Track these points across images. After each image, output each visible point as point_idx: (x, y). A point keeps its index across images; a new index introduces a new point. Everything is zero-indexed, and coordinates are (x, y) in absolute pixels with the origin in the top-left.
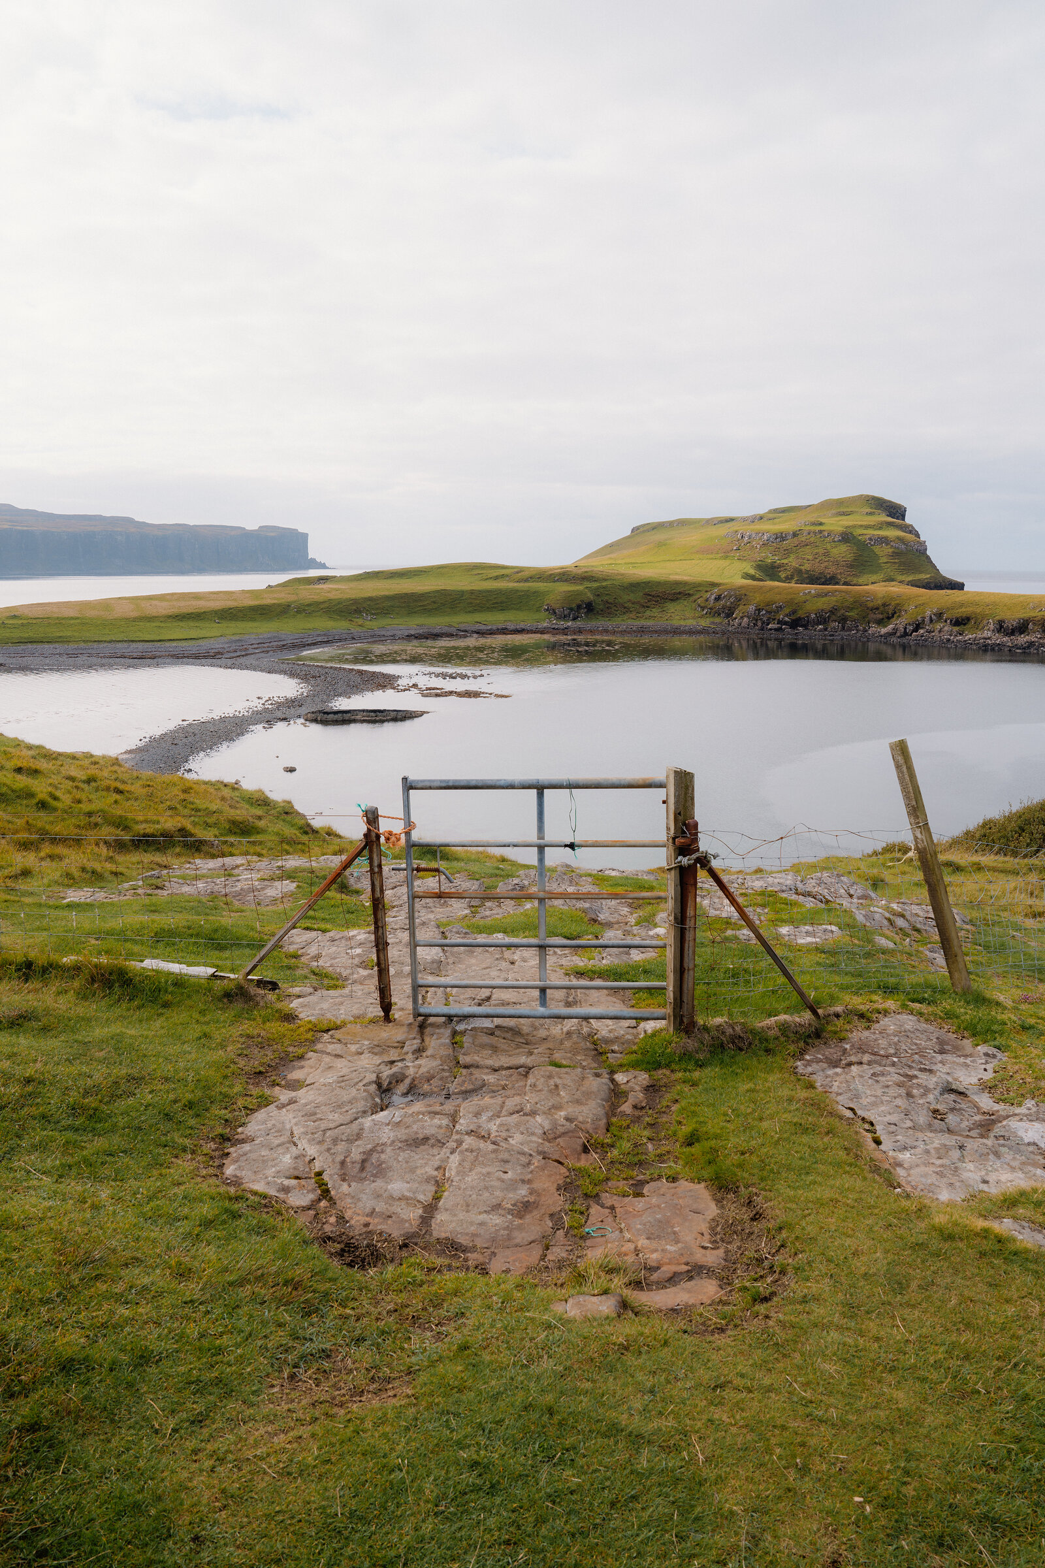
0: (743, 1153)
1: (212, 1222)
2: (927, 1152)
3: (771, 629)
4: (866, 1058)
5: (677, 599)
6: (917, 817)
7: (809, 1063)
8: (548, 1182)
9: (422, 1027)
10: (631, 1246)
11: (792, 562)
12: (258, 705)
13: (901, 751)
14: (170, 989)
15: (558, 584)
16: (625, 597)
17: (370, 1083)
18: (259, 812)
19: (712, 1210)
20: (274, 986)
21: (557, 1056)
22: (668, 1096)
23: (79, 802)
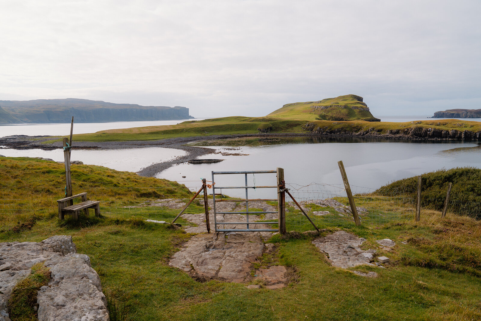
0: (294, 259)
1: (166, 273)
2: (341, 259)
3: (324, 134)
4: (330, 240)
5: (296, 126)
6: (345, 181)
7: (315, 242)
8: (246, 267)
9: (217, 234)
10: (265, 278)
11: (330, 114)
12: (174, 158)
13: (341, 164)
14: (154, 226)
15: (262, 122)
16: (281, 126)
17: (204, 246)
18: (175, 187)
19: (285, 271)
20: (180, 226)
21: (251, 240)
22: (278, 248)
23: (125, 184)
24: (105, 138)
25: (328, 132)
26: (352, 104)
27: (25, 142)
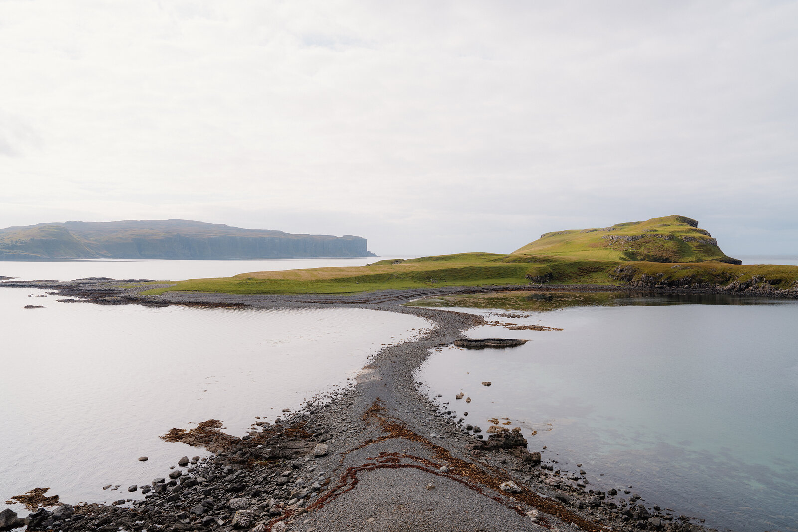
3: (657, 288)
5: (597, 271)
11: (643, 251)
15: (531, 263)
16: (568, 271)
24: (255, 288)
25: (665, 284)
26: (682, 232)
27: (112, 290)
